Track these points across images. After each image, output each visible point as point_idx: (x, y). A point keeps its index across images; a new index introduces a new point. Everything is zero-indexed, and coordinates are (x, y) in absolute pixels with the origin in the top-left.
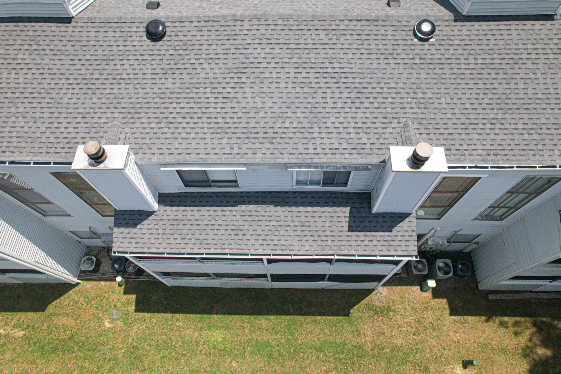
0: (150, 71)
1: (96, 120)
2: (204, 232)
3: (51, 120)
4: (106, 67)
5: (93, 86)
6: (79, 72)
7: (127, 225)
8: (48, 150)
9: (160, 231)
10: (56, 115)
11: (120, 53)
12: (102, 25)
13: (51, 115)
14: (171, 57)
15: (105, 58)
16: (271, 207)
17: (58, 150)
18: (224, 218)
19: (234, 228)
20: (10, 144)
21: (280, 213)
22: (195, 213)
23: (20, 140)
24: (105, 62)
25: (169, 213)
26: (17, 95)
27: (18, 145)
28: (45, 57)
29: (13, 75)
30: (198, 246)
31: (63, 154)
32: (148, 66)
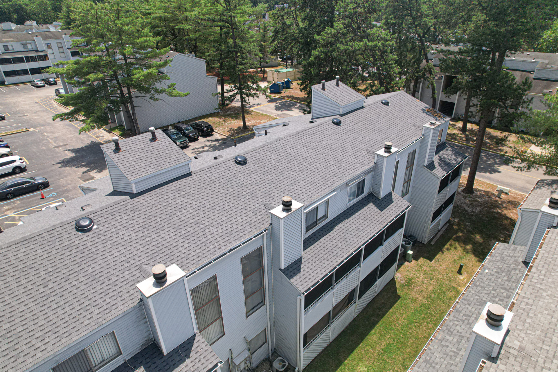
0: (256, 177)
1: (254, 207)
2: (333, 251)
3: (229, 220)
4: (232, 184)
5: (234, 195)
6: (220, 193)
7: (295, 274)
8: (244, 233)
9: (314, 265)
10: (229, 216)
11: (233, 176)
12: (210, 169)
13: (227, 218)
14: (259, 168)
15: (227, 181)
16: (346, 221)
17: (250, 230)
18: (334, 238)
19: (342, 239)
20: (219, 243)
21: (352, 221)
22: (320, 245)
23: (223, 237)
24: (229, 183)
25: (308, 253)
26: (197, 218)
27: (224, 240)
28: (194, 195)
29: (184, 211)
30: (338, 259)
31: (254, 230)
32: (252, 175)
